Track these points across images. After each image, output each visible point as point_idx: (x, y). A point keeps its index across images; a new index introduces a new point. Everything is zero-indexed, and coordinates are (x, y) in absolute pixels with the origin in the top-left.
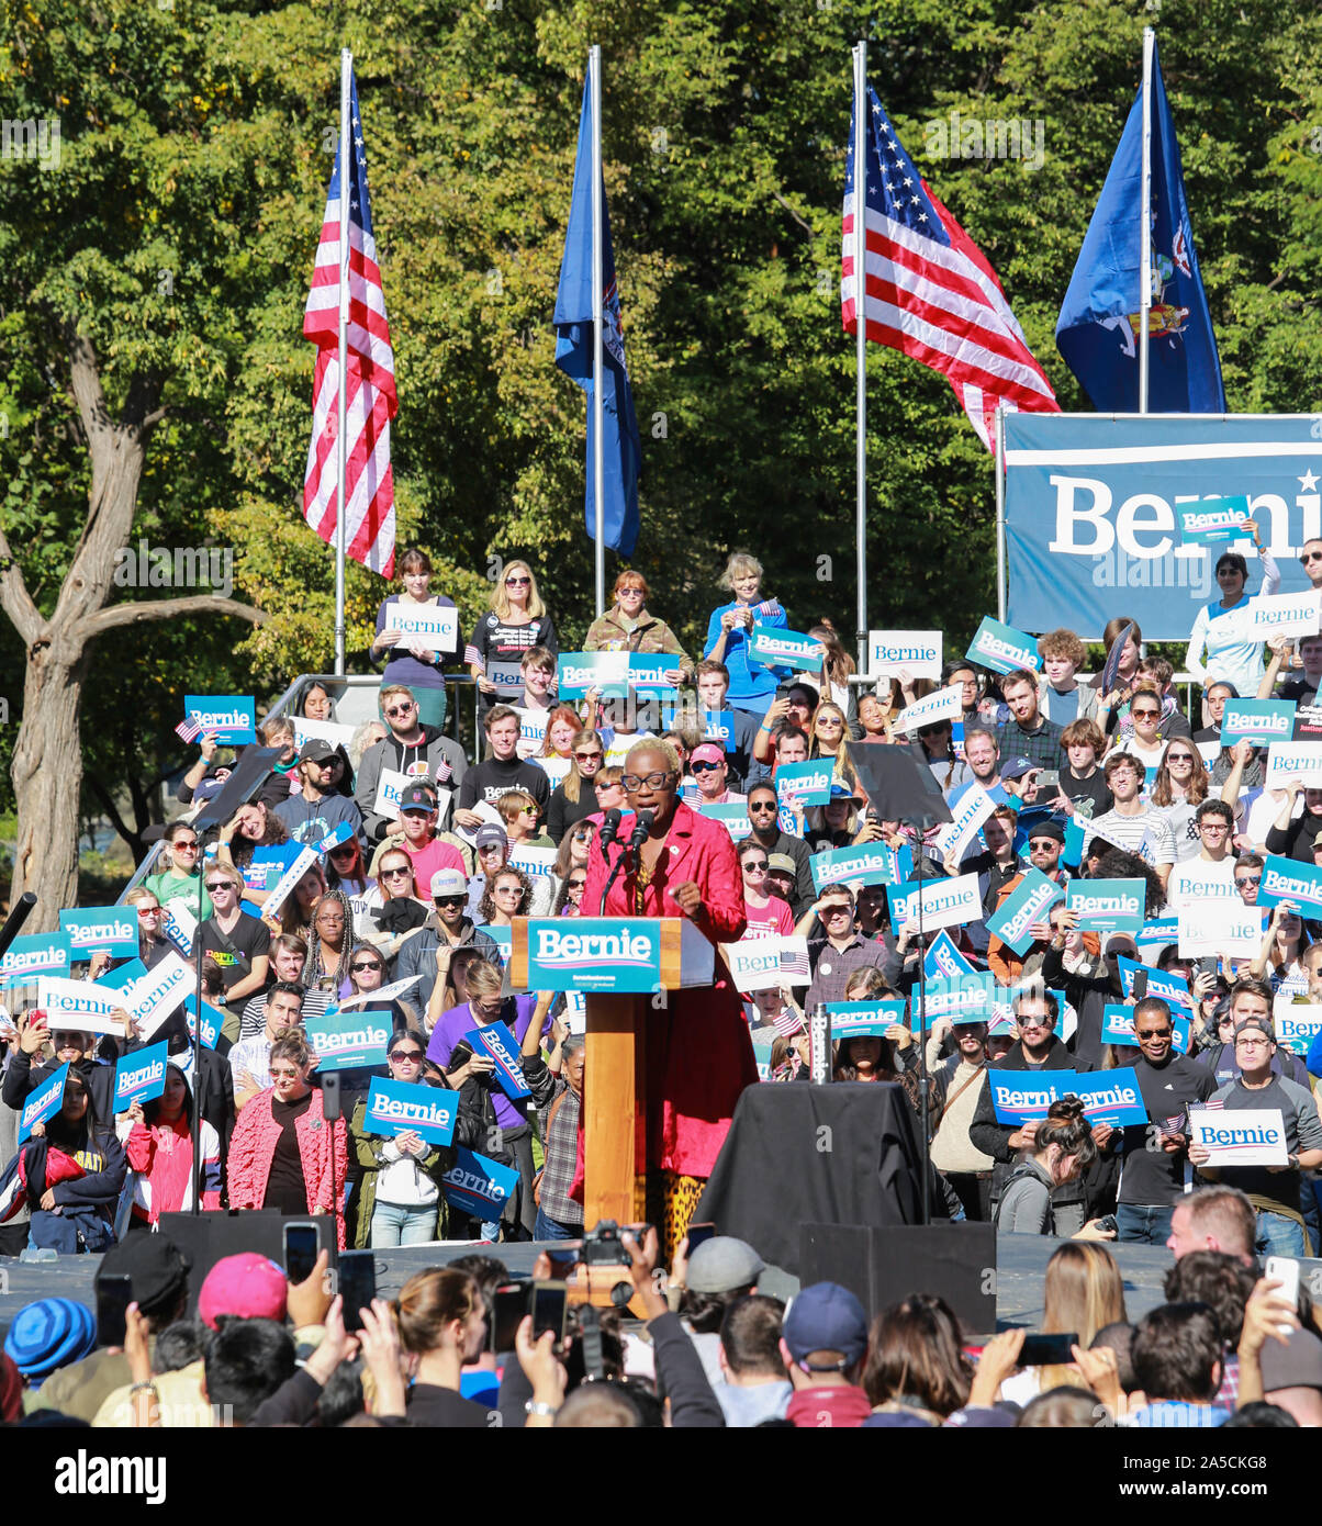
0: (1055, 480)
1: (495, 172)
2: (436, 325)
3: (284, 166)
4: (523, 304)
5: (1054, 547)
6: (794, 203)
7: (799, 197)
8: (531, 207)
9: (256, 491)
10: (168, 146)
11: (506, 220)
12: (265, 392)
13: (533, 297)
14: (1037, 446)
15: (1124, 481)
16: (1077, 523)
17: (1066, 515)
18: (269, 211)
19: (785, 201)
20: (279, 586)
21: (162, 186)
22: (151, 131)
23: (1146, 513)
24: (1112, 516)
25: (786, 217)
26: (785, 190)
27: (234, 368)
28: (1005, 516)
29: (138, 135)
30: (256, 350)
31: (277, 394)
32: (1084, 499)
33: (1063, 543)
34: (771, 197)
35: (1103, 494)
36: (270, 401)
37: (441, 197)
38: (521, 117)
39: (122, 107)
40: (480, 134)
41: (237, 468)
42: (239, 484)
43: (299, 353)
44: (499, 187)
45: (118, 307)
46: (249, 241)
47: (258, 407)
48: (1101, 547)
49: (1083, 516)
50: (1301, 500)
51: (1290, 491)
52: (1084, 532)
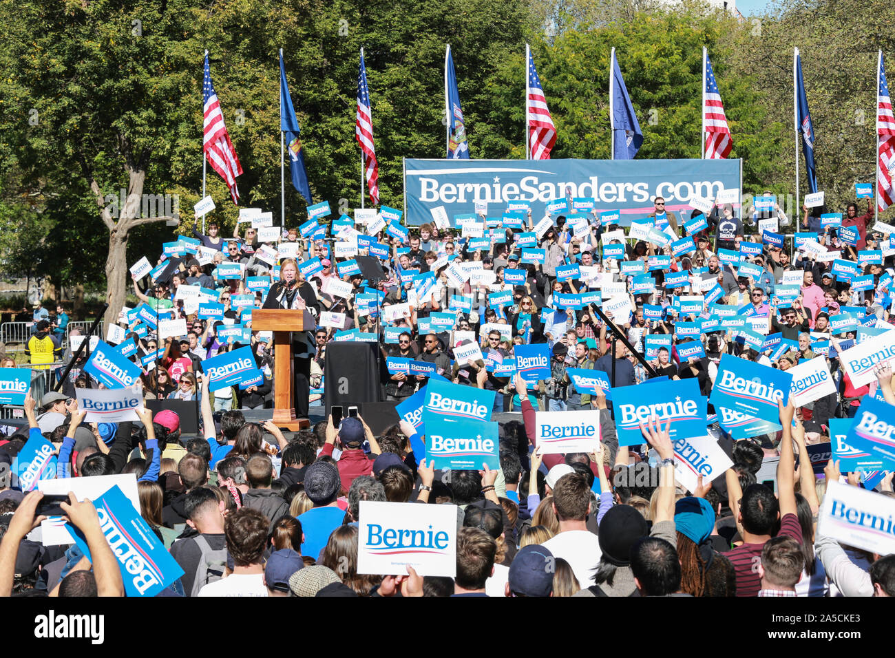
0: (420, 179)
1: (251, 88)
2: (235, 133)
3: (188, 86)
4: (261, 127)
5: (421, 199)
6: (343, 97)
7: (345, 95)
8: (263, 98)
9: (179, 184)
10: (152, 80)
11: (255, 102)
12: (181, 154)
13: (263, 125)
14: (415, 169)
15: (442, 179)
16: (428, 193)
17: (424, 190)
18: (184, 100)
19: (341, 96)
20: (186, 213)
21: (151, 93)
22: (148, 76)
23: (448, 189)
24: (438, 190)
25: (340, 101)
26: (341, 93)
27: (172, 147)
29: (144, 77)
30: (180, 141)
31: (186, 155)
32: (430, 185)
33: (423, 198)
34: (336, 95)
35: (435, 183)
36: (184, 156)
37: (236, 95)
38: (260, 71)
39: (140, 69)
40: (248, 76)
41: (173, 177)
42: (174, 181)
43: (193, 142)
44: (253, 92)
45: (138, 128)
46: (178, 109)
47: (180, 158)
48: (435, 199)
49: (429, 190)
50: (494, 185)
51: (491, 182)
52: (430, 195)
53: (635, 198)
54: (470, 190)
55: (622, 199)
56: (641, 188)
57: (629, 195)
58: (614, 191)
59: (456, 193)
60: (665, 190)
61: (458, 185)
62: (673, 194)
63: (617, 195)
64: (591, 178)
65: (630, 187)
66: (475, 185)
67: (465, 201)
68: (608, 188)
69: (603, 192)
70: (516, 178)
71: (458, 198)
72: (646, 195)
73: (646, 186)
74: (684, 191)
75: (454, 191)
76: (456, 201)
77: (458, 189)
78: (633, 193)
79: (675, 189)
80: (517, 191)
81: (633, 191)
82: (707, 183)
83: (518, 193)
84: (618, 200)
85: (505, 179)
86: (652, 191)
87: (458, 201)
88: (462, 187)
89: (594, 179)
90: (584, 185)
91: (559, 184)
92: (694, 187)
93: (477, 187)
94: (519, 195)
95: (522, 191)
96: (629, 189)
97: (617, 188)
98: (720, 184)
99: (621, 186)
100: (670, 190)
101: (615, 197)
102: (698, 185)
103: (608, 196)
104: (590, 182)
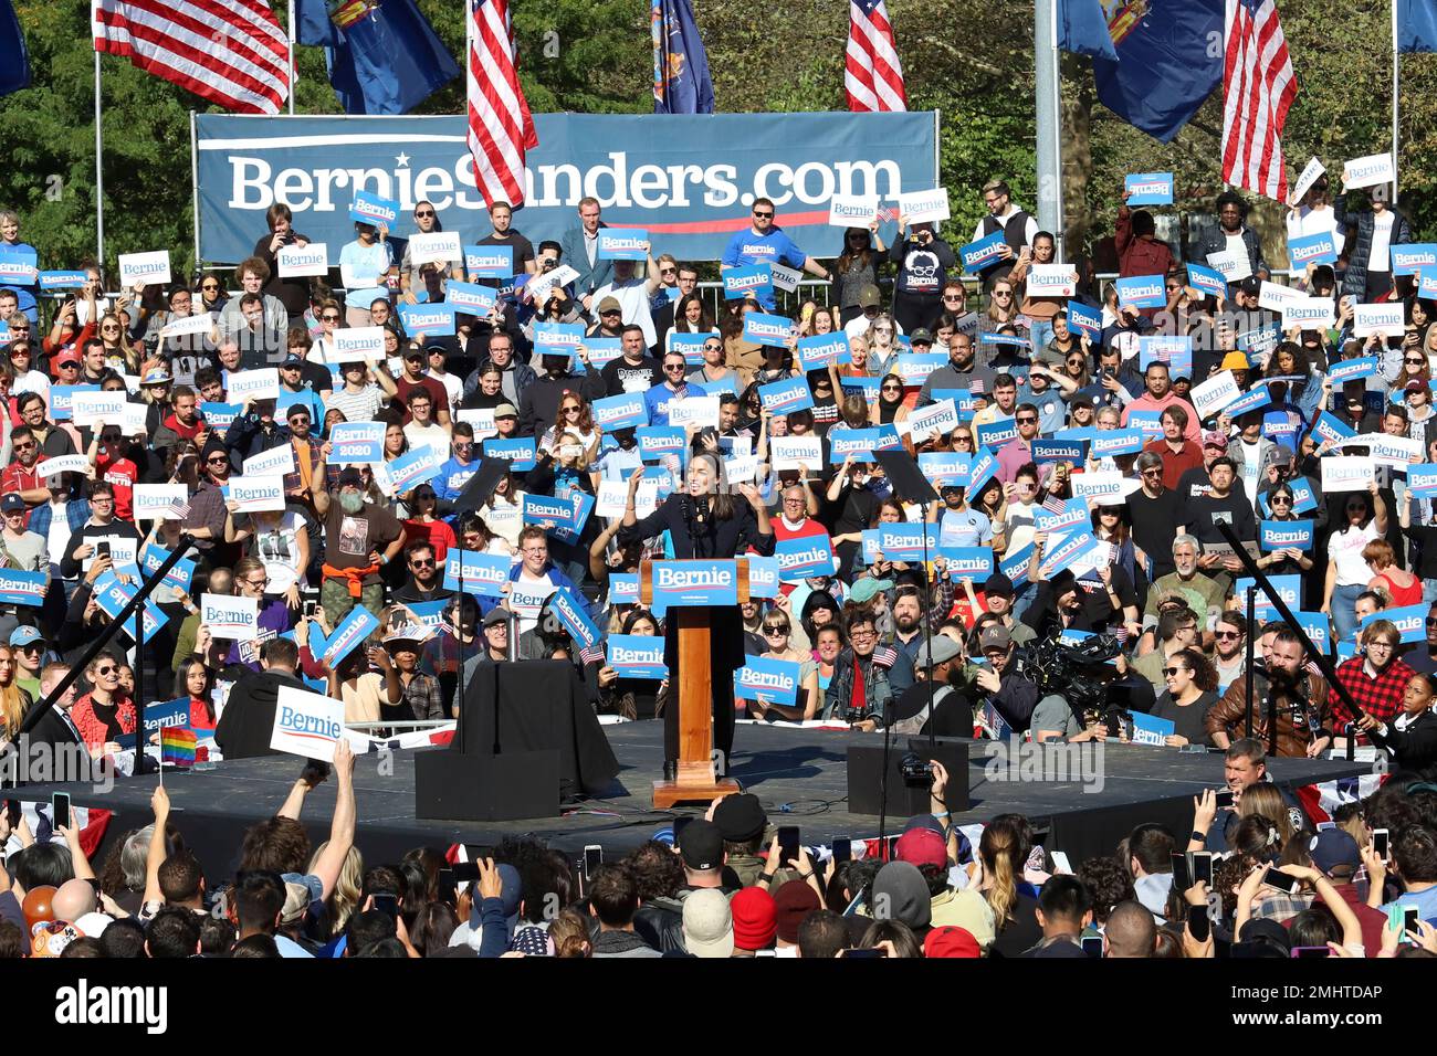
0: (231, 159)
5: (232, 206)
14: (218, 137)
15: (279, 160)
16: (247, 189)
17: (240, 183)
24: (271, 183)
28: (199, 183)
32: (252, 172)
33: (238, 201)
35: (265, 170)
48: (264, 203)
49: (251, 183)
50: (397, 173)
51: (390, 167)
52: (252, 194)
53: (709, 199)
54: (342, 183)
55: (679, 200)
56: (723, 174)
57: (695, 191)
58: (662, 183)
59: (311, 190)
60: (773, 179)
61: (316, 173)
62: (790, 187)
63: (669, 192)
64: (612, 155)
65: (697, 174)
66: (351, 172)
67: (332, 208)
68: (649, 177)
69: (637, 186)
70: (446, 157)
71: (315, 200)
72: (732, 191)
73: (732, 172)
74: (814, 182)
75: (307, 187)
76: (311, 207)
77: (315, 181)
78: (703, 188)
79: (793, 178)
80: (447, 184)
81: (703, 182)
82: (863, 165)
83: (451, 189)
84: (671, 203)
85: (421, 158)
86: (744, 184)
87: (317, 208)
88: (324, 176)
89: (619, 158)
90: (597, 171)
91: (541, 169)
92: (836, 174)
93: (360, 178)
94: (452, 194)
95: (458, 186)
96: (695, 179)
97: (670, 177)
98: (891, 167)
99: (678, 172)
100: (784, 180)
101: (664, 197)
102: (846, 169)
103: (650, 194)
104: (611, 164)
